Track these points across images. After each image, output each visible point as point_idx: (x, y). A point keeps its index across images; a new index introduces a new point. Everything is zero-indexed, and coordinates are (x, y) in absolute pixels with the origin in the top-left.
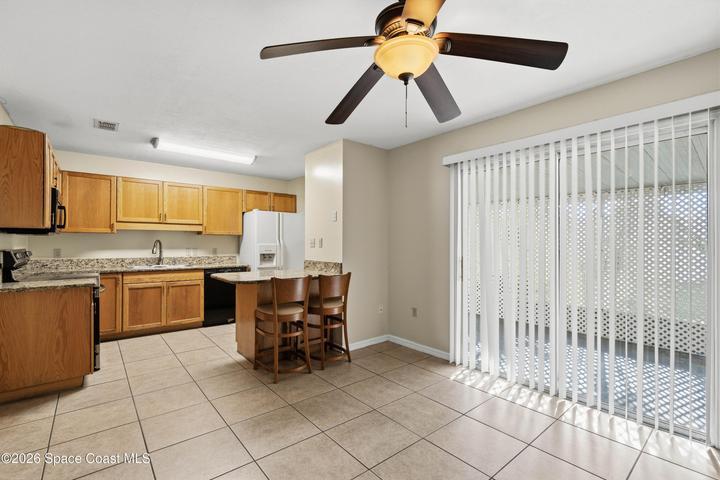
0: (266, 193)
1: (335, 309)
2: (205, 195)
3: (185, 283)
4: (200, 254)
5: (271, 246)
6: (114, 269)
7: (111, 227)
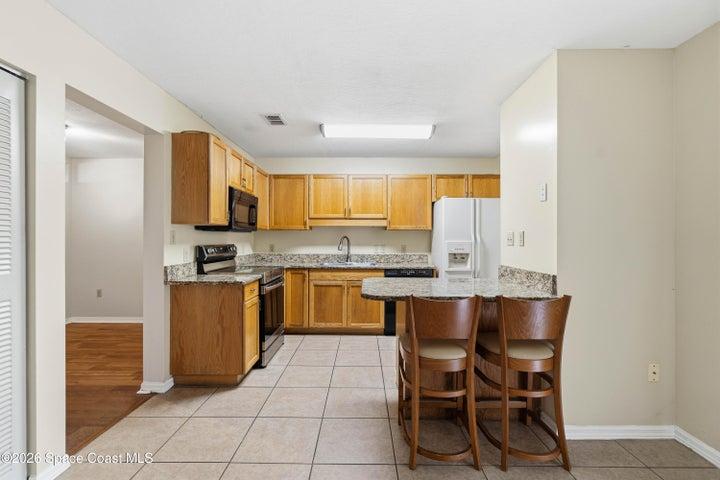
0: (461, 177)
1: (537, 362)
2: (390, 184)
4: (389, 251)
5: (464, 244)
6: (301, 265)
7: (305, 224)
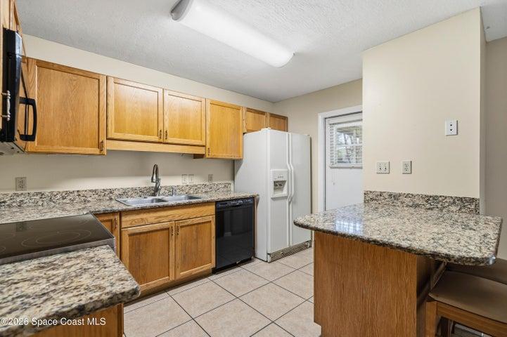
0: (263, 113)
2: (208, 109)
3: (196, 221)
4: (196, 181)
5: (283, 172)
7: (100, 145)
